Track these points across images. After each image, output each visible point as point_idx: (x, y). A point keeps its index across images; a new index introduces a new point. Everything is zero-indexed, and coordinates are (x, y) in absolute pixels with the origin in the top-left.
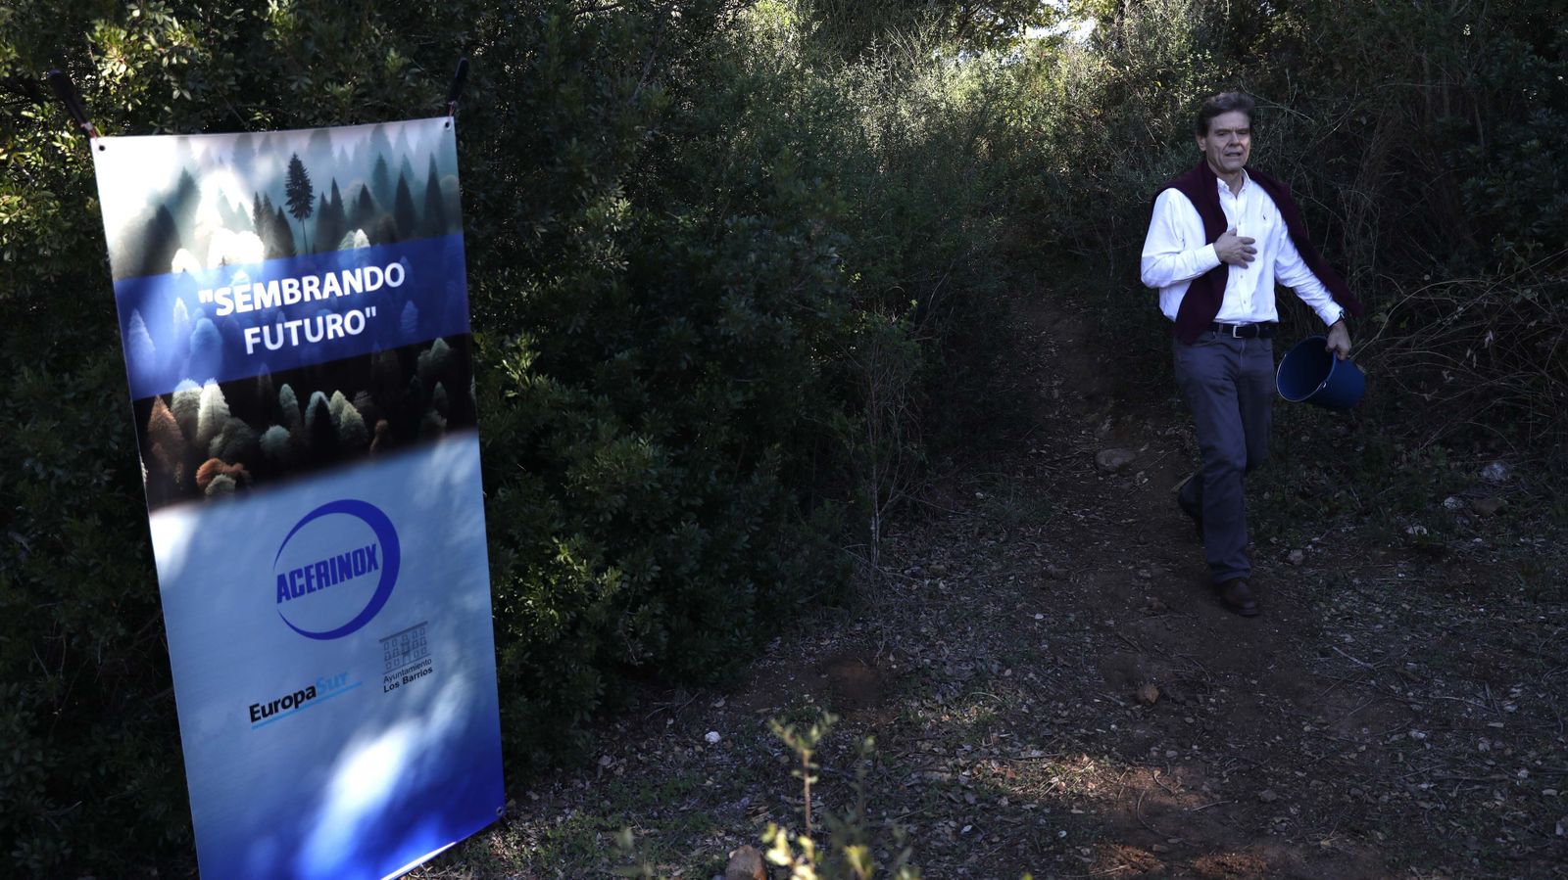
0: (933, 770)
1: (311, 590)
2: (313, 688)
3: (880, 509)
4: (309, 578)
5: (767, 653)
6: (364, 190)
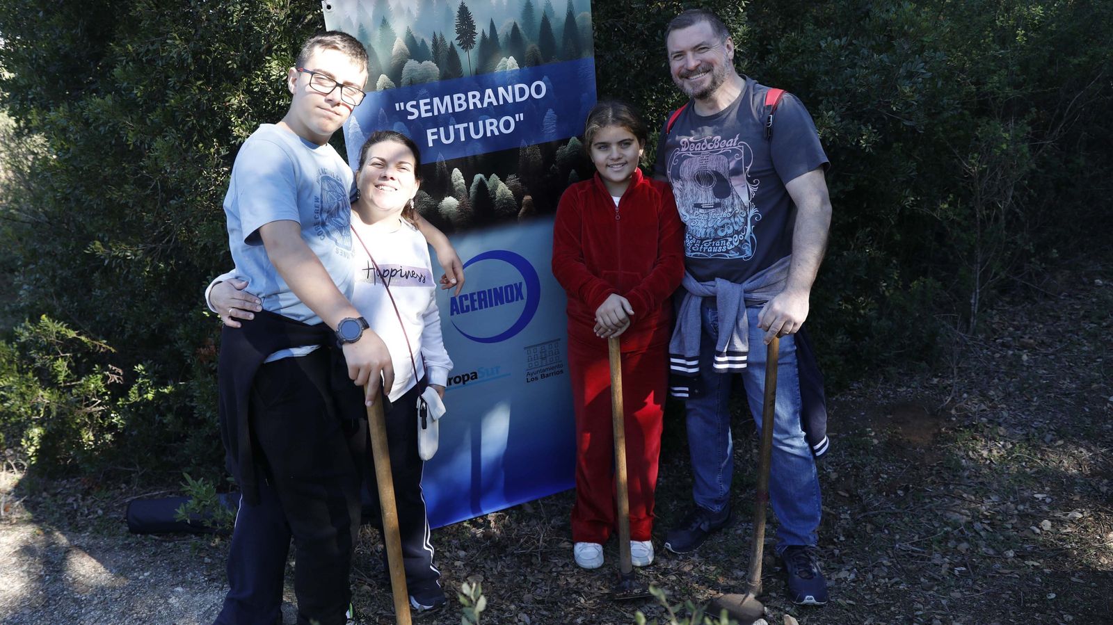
1: (474, 309)
2: (475, 373)
3: (980, 287)
4: (473, 301)
5: (851, 390)
6: (515, 27)
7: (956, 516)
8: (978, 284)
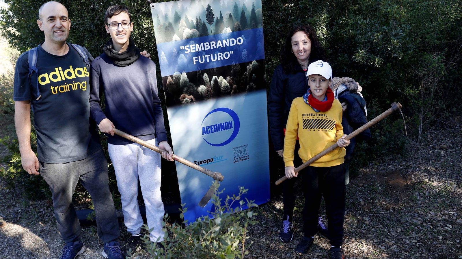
1: (212, 132)
2: (212, 159)
4: (212, 129)
6: (230, 15)
7: (416, 221)
8: (422, 122)
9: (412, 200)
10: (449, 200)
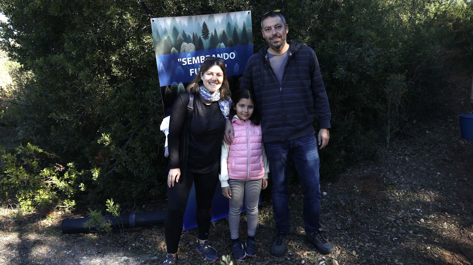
0: (389, 216)
3: (390, 134)
5: (347, 172)
6: (224, 32)
7: (390, 218)
8: (389, 132)
9: (385, 200)
10: (415, 199)
